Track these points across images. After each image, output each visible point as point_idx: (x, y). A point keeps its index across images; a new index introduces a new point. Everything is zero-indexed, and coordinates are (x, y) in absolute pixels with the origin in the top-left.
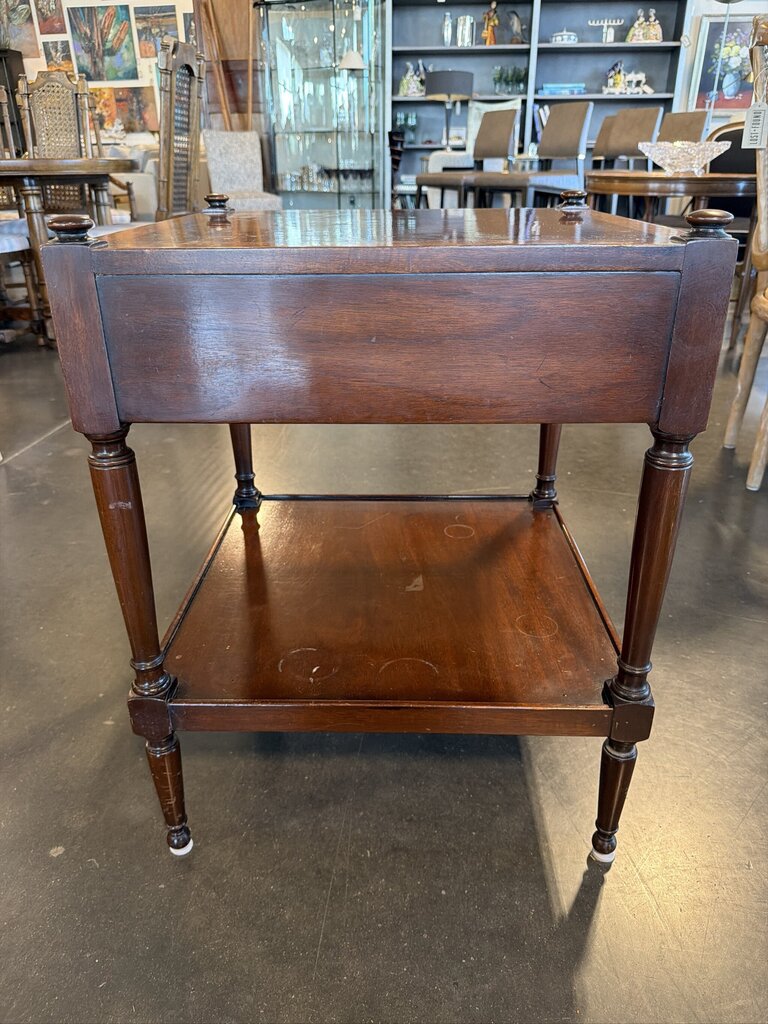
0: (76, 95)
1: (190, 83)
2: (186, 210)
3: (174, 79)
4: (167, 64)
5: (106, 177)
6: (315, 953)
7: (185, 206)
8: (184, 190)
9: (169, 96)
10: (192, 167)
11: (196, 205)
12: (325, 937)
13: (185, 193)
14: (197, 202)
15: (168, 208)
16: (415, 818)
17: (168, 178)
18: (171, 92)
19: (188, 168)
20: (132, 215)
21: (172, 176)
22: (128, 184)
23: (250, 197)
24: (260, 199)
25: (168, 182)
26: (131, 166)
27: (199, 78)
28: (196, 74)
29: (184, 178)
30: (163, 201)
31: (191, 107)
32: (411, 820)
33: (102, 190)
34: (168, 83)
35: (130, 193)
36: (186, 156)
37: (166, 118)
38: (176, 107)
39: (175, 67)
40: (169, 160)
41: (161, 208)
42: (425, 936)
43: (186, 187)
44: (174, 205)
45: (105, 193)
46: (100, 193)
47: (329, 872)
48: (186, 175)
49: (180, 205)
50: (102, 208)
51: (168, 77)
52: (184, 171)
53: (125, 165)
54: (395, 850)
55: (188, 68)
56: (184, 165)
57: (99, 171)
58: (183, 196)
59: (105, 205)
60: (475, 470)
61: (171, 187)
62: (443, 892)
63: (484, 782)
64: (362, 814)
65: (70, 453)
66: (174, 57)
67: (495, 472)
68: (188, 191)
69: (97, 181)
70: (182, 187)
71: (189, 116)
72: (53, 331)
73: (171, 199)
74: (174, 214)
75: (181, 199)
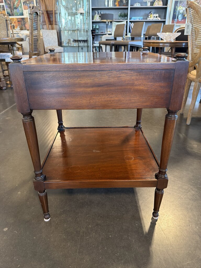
0: (6, 20)
1: (37, 17)
2: (37, 52)
3: (33, 16)
4: (31, 12)
5: (15, 43)
6: (77, 254)
8: (36, 46)
9: (31, 20)
10: (39, 40)
11: (40, 50)
12: (79, 250)
13: (37, 47)
15: (32, 51)
16: (102, 216)
17: (32, 43)
20: (23, 53)
21: (33, 42)
22: (21, 44)
24: (57, 48)
25: (32, 44)
26: (22, 40)
27: (40, 16)
28: (39, 15)
29: (36, 43)
30: (31, 49)
31: (38, 23)
32: (101, 217)
33: (14, 46)
34: (31, 17)
35: (22, 47)
36: (37, 37)
37: (31, 27)
38: (34, 24)
39: (33, 12)
40: (32, 38)
41: (30, 51)
42: (106, 248)
43: (37, 45)
44: (34, 50)
45: (15, 47)
46: (14, 47)
47: (80, 232)
48: (37, 42)
49: (36, 50)
50: (14, 51)
51: (31, 15)
52: (36, 41)
53: (20, 39)
54: (97, 225)
55: (36, 13)
56: (36, 39)
57: (13, 41)
58: (36, 48)
59: (15, 50)
60: (116, 121)
62: (110, 236)
63: (120, 206)
64: (88, 215)
65: (7, 118)
66: (33, 10)
67: (121, 121)
68: (38, 46)
69: (13, 44)
71: (37, 28)
72: (2, 85)
73: (33, 49)
74: (34, 53)
75: (36, 49)
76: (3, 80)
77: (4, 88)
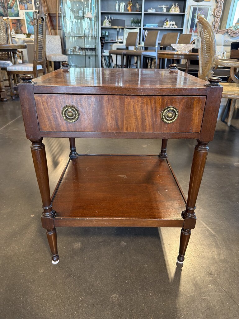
0: (6, 24)
1: (43, 22)
2: (42, 60)
3: (38, 21)
4: (36, 17)
5: (16, 50)
10: (44, 47)
13: (42, 55)
15: (37, 59)
17: (37, 51)
18: (38, 25)
19: (42, 48)
20: (23, 61)
22: (21, 51)
23: (58, 56)
24: (61, 57)
26: (25, 47)
27: (46, 21)
28: (45, 20)
29: (41, 50)
30: (35, 58)
31: (43, 30)
33: (15, 54)
35: (22, 54)
36: (42, 44)
37: (36, 33)
38: (39, 30)
39: (39, 18)
40: (37, 46)
41: (35, 60)
48: (42, 50)
49: (40, 59)
50: (16, 59)
52: (41, 49)
55: (42, 18)
56: (41, 47)
57: (14, 48)
59: (16, 58)
61: (38, 53)
66: (38, 15)
69: (14, 51)
70: (41, 53)
71: (42, 32)
72: (3, 96)
73: (38, 57)
74: (39, 61)
75: (41, 57)
76: (4, 91)
77: (4, 99)
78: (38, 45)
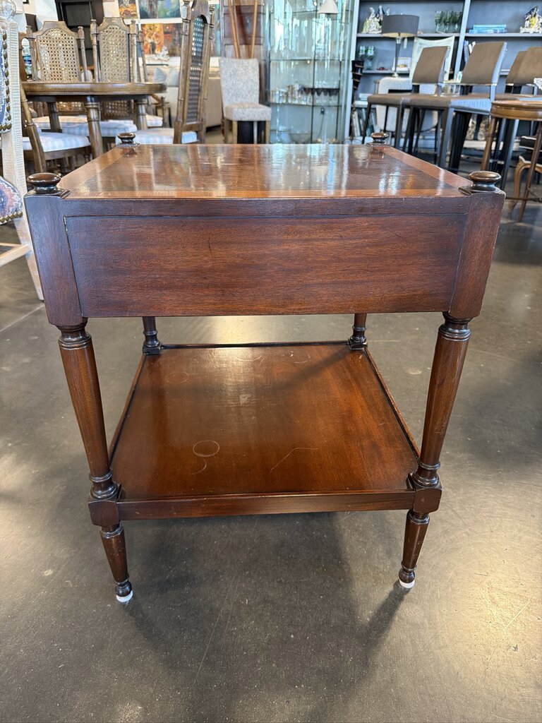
0: (130, 34)
1: (204, 28)
2: (196, 120)
3: (192, 26)
4: (187, 15)
5: (144, 96)
6: (199, 666)
7: (196, 117)
8: (196, 106)
9: (188, 37)
10: (202, 89)
11: (204, 117)
12: (207, 656)
13: (197, 108)
14: (205, 115)
15: (183, 119)
16: (283, 581)
17: (185, 98)
18: (189, 35)
19: (199, 90)
20: (164, 120)
21: (187, 96)
22: (162, 98)
23: (249, 107)
24: (255, 110)
25: (184, 101)
26: (162, 88)
27: (211, 24)
28: (209, 21)
29: (196, 97)
30: (180, 115)
31: (204, 46)
32: (280, 582)
33: (141, 104)
34: (188, 28)
36: (199, 81)
37: (185, 55)
38: (192, 47)
39: (193, 17)
40: (185, 86)
41: (179, 119)
42: (274, 665)
43: (197, 104)
44: (188, 117)
45: (144, 106)
46: (140, 106)
47: (218, 611)
48: (198, 95)
49: (194, 117)
50: (141, 117)
51: (188, 24)
52: (197, 93)
53: (156, 88)
54: (265, 601)
55: (203, 18)
56: (197, 88)
57: (138, 92)
58: (195, 110)
59: (143, 115)
60: (377, 326)
61: (186, 104)
62: (292, 636)
63: (336, 561)
64: (247, 573)
66: (193, 10)
67: (391, 328)
68: (199, 107)
69: (139, 98)
70: (195, 104)
71: (202, 53)
73: (186, 113)
74: (188, 124)
75: (194, 113)
78: (188, 83)
